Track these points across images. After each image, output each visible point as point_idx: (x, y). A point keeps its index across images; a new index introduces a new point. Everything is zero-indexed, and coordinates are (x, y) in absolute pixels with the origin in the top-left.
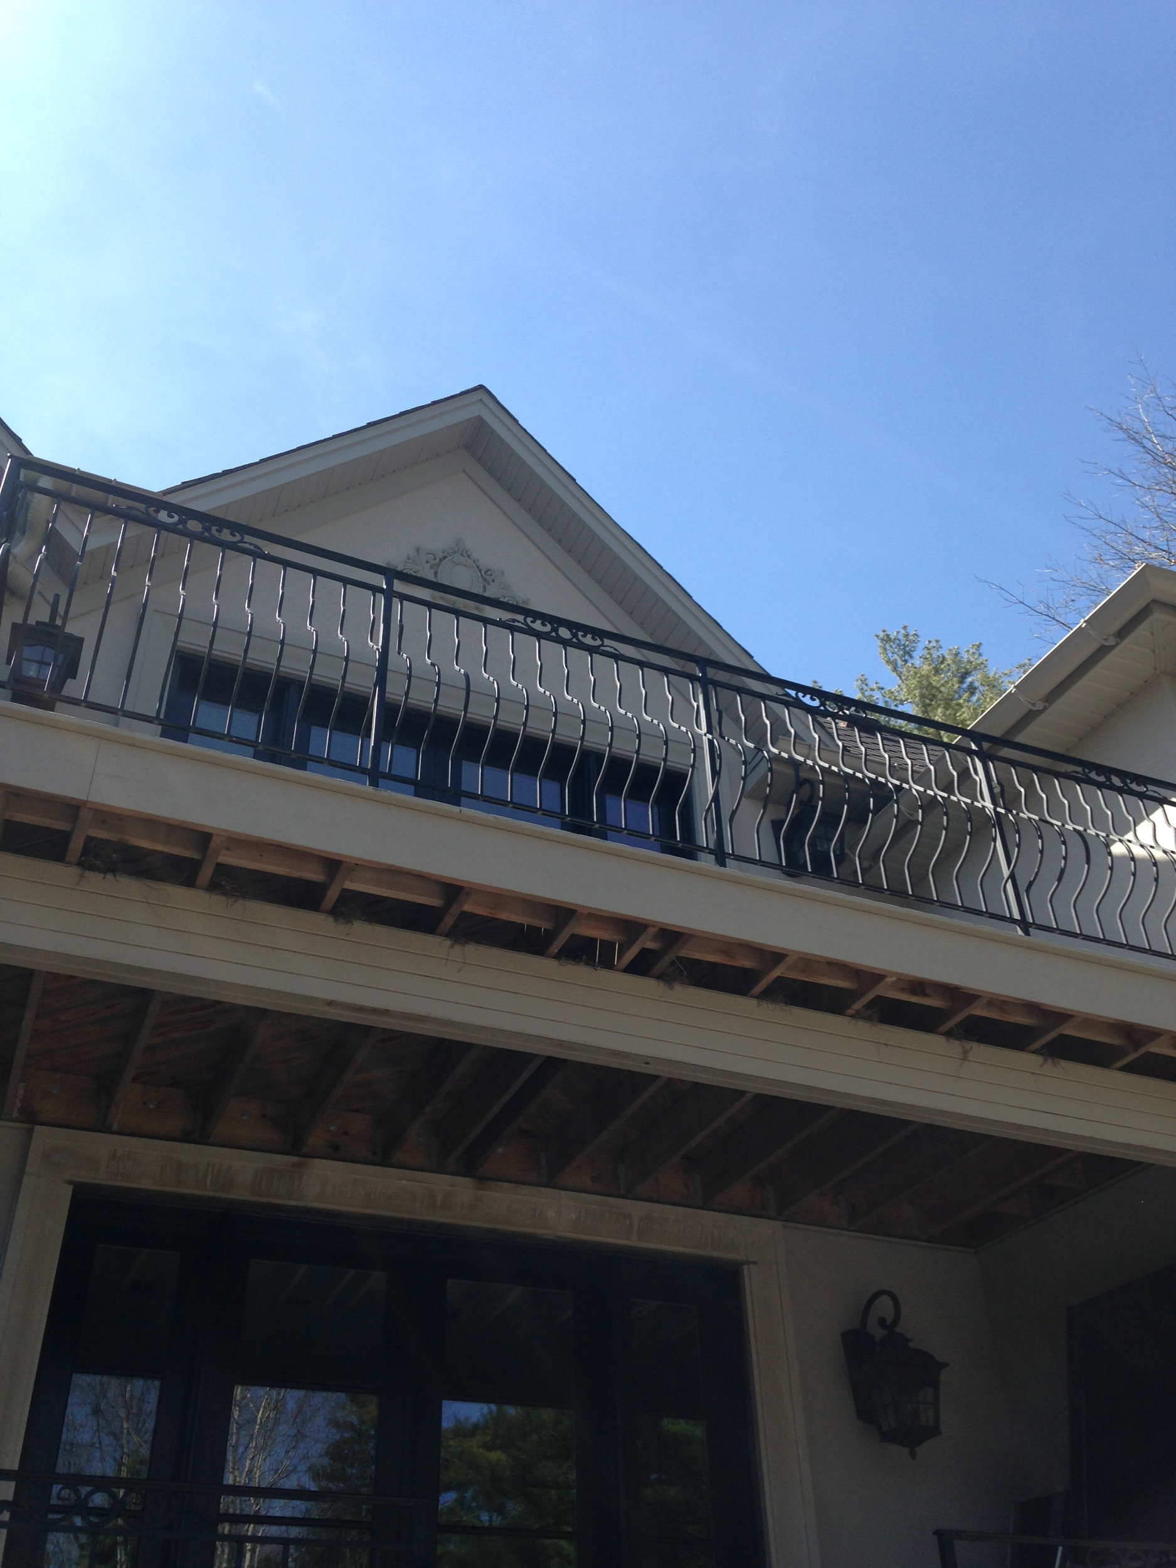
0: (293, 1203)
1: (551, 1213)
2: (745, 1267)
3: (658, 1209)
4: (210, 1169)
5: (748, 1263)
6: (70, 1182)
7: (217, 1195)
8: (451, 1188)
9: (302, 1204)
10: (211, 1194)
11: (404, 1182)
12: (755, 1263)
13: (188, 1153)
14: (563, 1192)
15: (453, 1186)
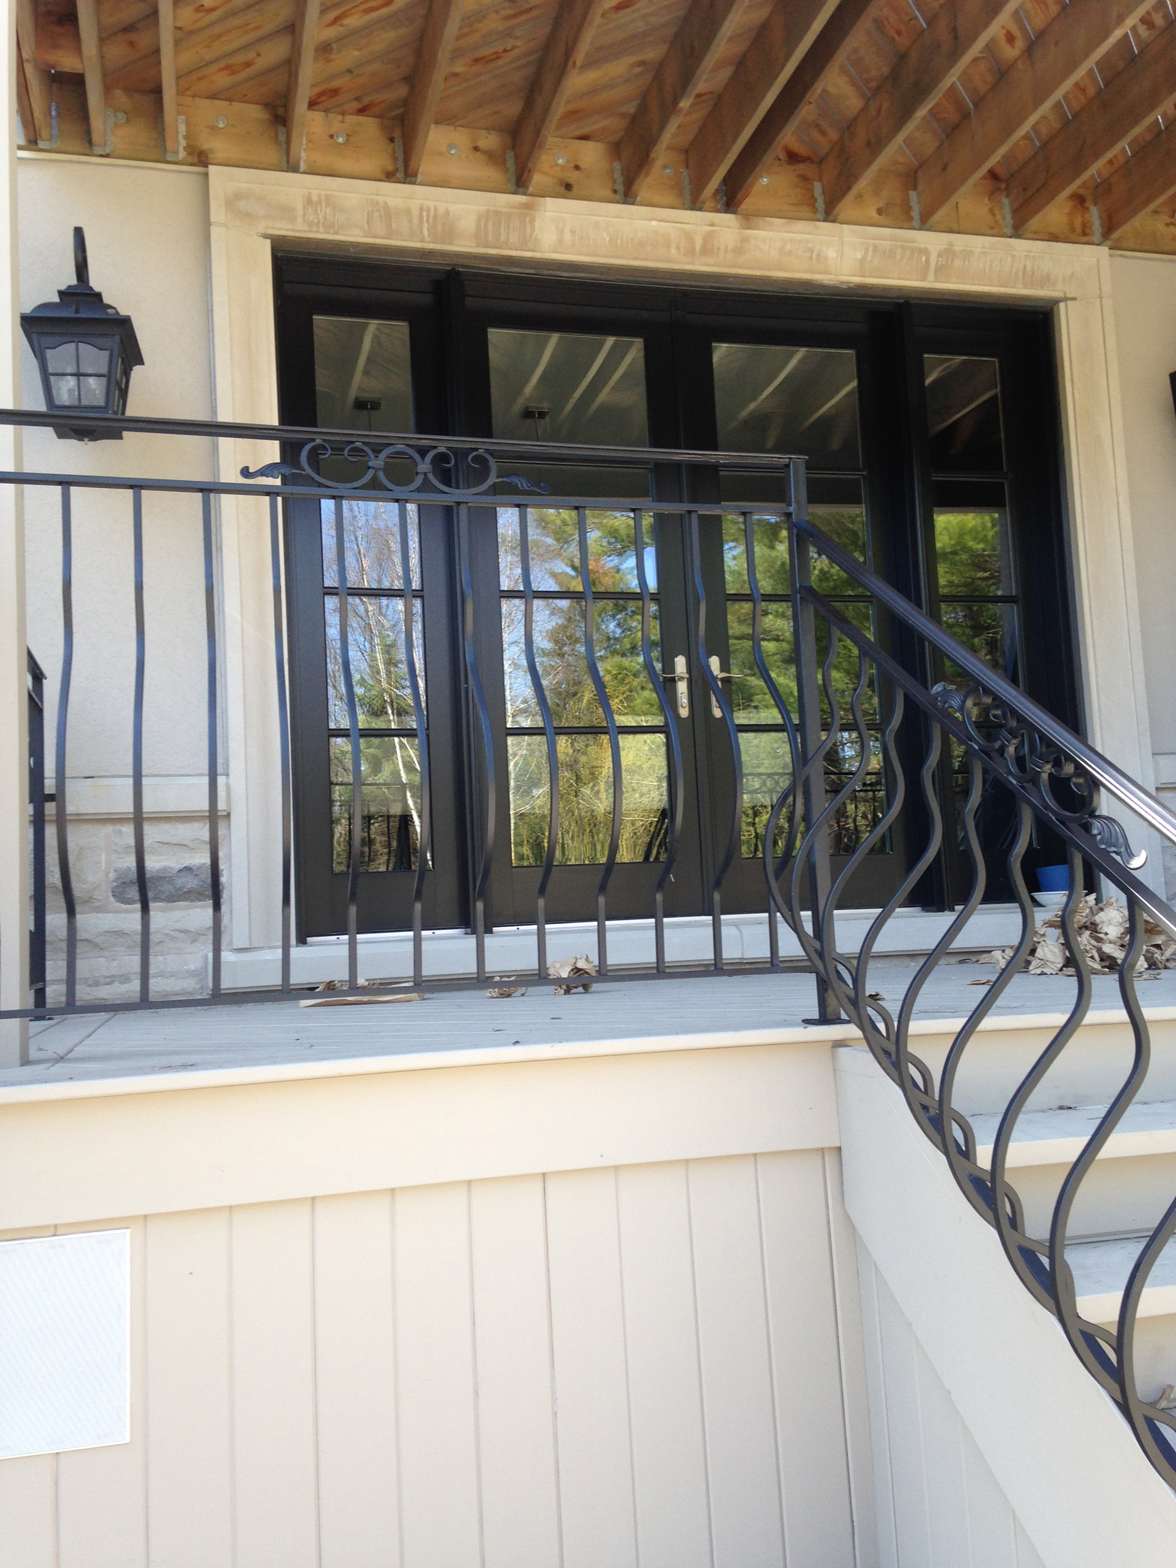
0: (528, 254)
1: (832, 254)
2: (1062, 305)
3: (960, 241)
4: (425, 214)
5: (1066, 299)
6: (266, 236)
7: (438, 247)
8: (709, 228)
9: (538, 255)
10: (431, 246)
11: (654, 223)
12: (1074, 299)
13: (395, 194)
14: (845, 226)
15: (712, 225)
